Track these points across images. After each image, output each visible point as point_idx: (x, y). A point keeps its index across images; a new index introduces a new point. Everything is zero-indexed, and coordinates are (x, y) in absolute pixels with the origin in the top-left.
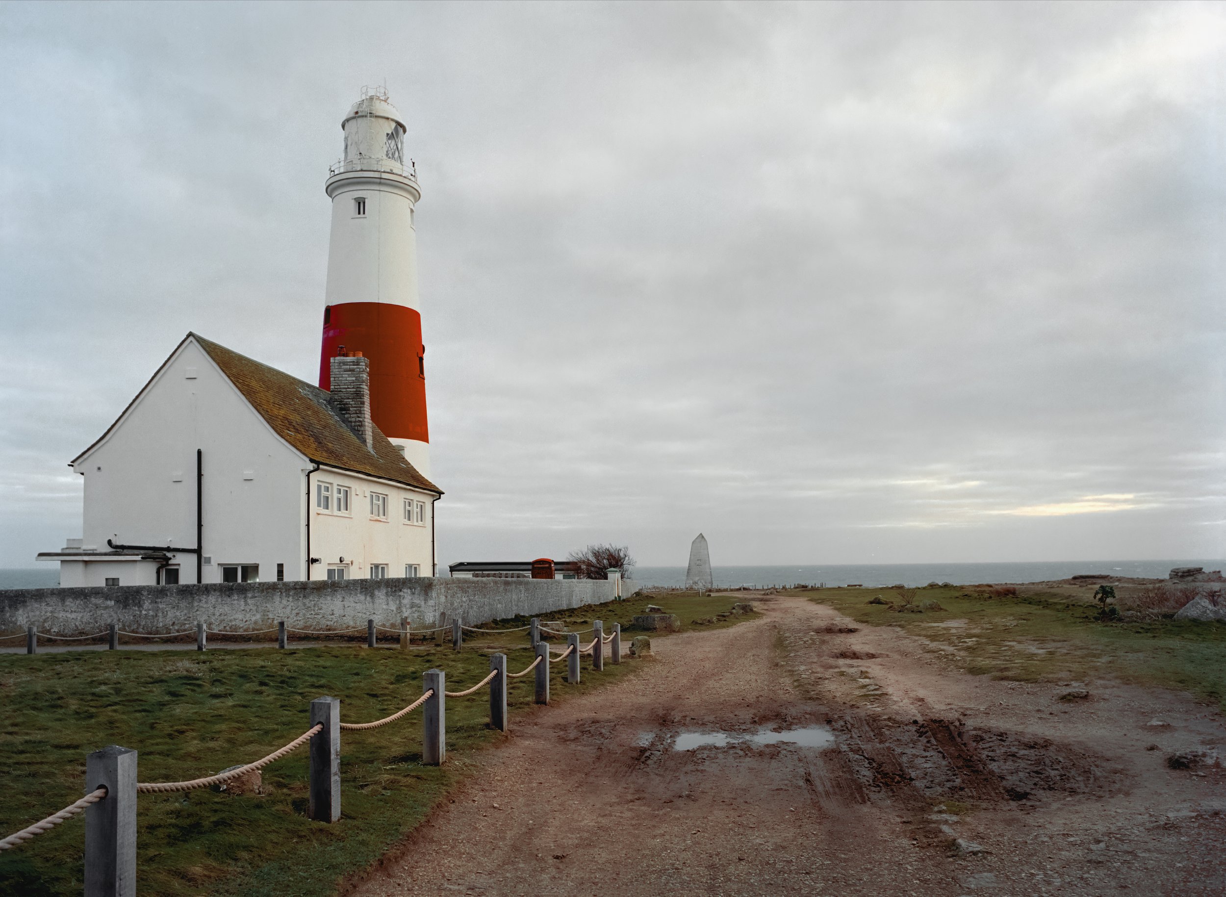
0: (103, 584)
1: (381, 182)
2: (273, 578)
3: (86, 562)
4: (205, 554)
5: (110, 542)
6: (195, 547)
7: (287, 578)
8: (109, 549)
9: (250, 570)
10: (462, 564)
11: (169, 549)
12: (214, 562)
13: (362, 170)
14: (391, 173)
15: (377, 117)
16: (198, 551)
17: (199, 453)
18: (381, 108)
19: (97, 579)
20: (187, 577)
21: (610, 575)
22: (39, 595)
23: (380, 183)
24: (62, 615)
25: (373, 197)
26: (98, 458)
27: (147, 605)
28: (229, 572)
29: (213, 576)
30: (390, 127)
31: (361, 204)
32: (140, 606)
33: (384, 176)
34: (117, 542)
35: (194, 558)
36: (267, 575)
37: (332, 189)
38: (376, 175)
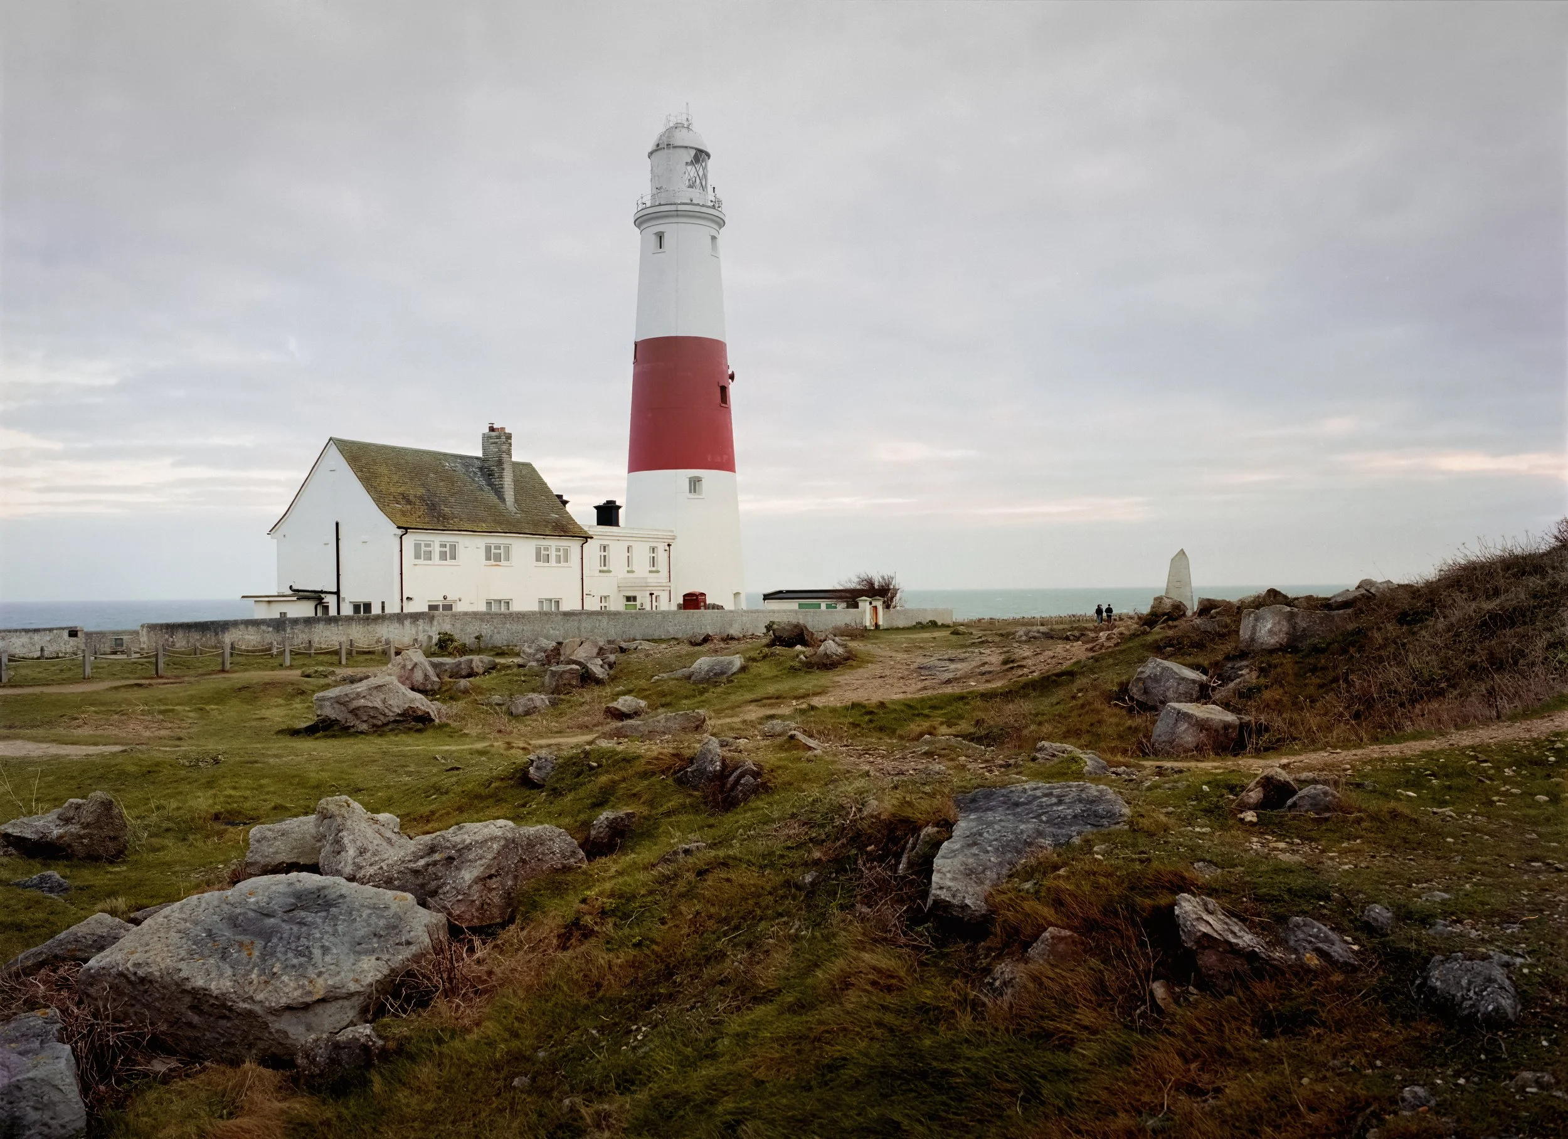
0: (278, 616)
1: (677, 214)
2: (379, 612)
3: (269, 602)
4: (342, 595)
5: (291, 587)
6: (335, 590)
7: (387, 611)
8: (291, 592)
9: (368, 607)
10: (781, 592)
11: (322, 592)
12: (347, 601)
13: (660, 205)
14: (691, 203)
15: (675, 147)
16: (338, 593)
17: (337, 524)
18: (681, 137)
19: (274, 613)
20: (333, 612)
21: (860, 604)
22: (235, 624)
23: (677, 216)
24: (247, 637)
25: (670, 229)
26: (283, 528)
27: (288, 630)
28: (357, 608)
29: (347, 610)
30: (689, 156)
31: (660, 237)
32: (284, 630)
33: (681, 208)
34: (295, 587)
35: (335, 597)
36: (376, 610)
37: (641, 221)
38: (673, 208)
